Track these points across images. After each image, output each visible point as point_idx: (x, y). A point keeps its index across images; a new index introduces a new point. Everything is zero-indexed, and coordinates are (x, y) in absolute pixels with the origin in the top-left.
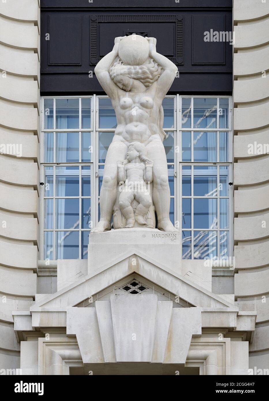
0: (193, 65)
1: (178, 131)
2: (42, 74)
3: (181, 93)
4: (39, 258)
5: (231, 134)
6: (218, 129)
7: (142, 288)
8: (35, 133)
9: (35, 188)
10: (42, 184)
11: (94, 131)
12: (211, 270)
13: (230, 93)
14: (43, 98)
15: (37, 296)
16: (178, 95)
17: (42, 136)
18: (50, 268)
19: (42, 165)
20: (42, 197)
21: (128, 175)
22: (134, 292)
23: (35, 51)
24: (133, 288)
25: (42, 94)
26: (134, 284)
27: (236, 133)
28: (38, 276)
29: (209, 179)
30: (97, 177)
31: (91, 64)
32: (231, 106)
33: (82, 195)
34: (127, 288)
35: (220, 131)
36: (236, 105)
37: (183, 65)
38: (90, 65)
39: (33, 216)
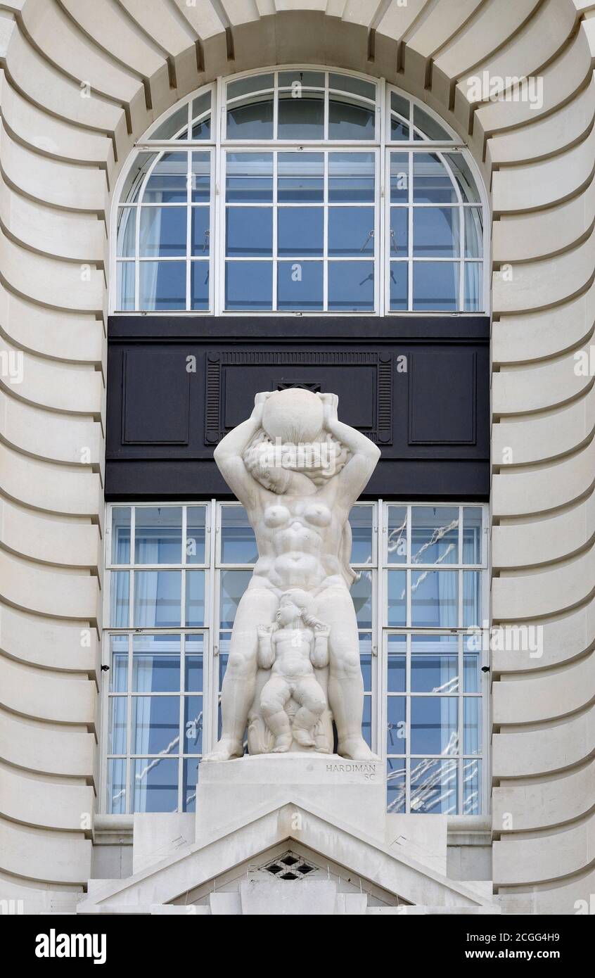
0: (410, 445)
1: (380, 569)
2: (108, 461)
3: (387, 498)
4: (96, 809)
5: (486, 576)
6: (460, 565)
7: (305, 869)
8: (94, 571)
9: (91, 676)
10: (104, 668)
11: (212, 568)
12: (445, 832)
13: (485, 498)
14: (111, 505)
15: (93, 884)
16: (380, 501)
17: (107, 577)
18: (120, 830)
19: (106, 632)
20: (106, 693)
21: (279, 651)
22: (289, 877)
23: (97, 418)
24: (287, 869)
25: (109, 498)
26: (289, 861)
27: (497, 573)
28: (94, 845)
29: (441, 660)
30: (216, 655)
31: (208, 443)
32: (486, 522)
33: (186, 690)
34: (274, 869)
35: (464, 570)
36: (496, 521)
37: (391, 445)
38: (206, 445)
39: (86, 729)
